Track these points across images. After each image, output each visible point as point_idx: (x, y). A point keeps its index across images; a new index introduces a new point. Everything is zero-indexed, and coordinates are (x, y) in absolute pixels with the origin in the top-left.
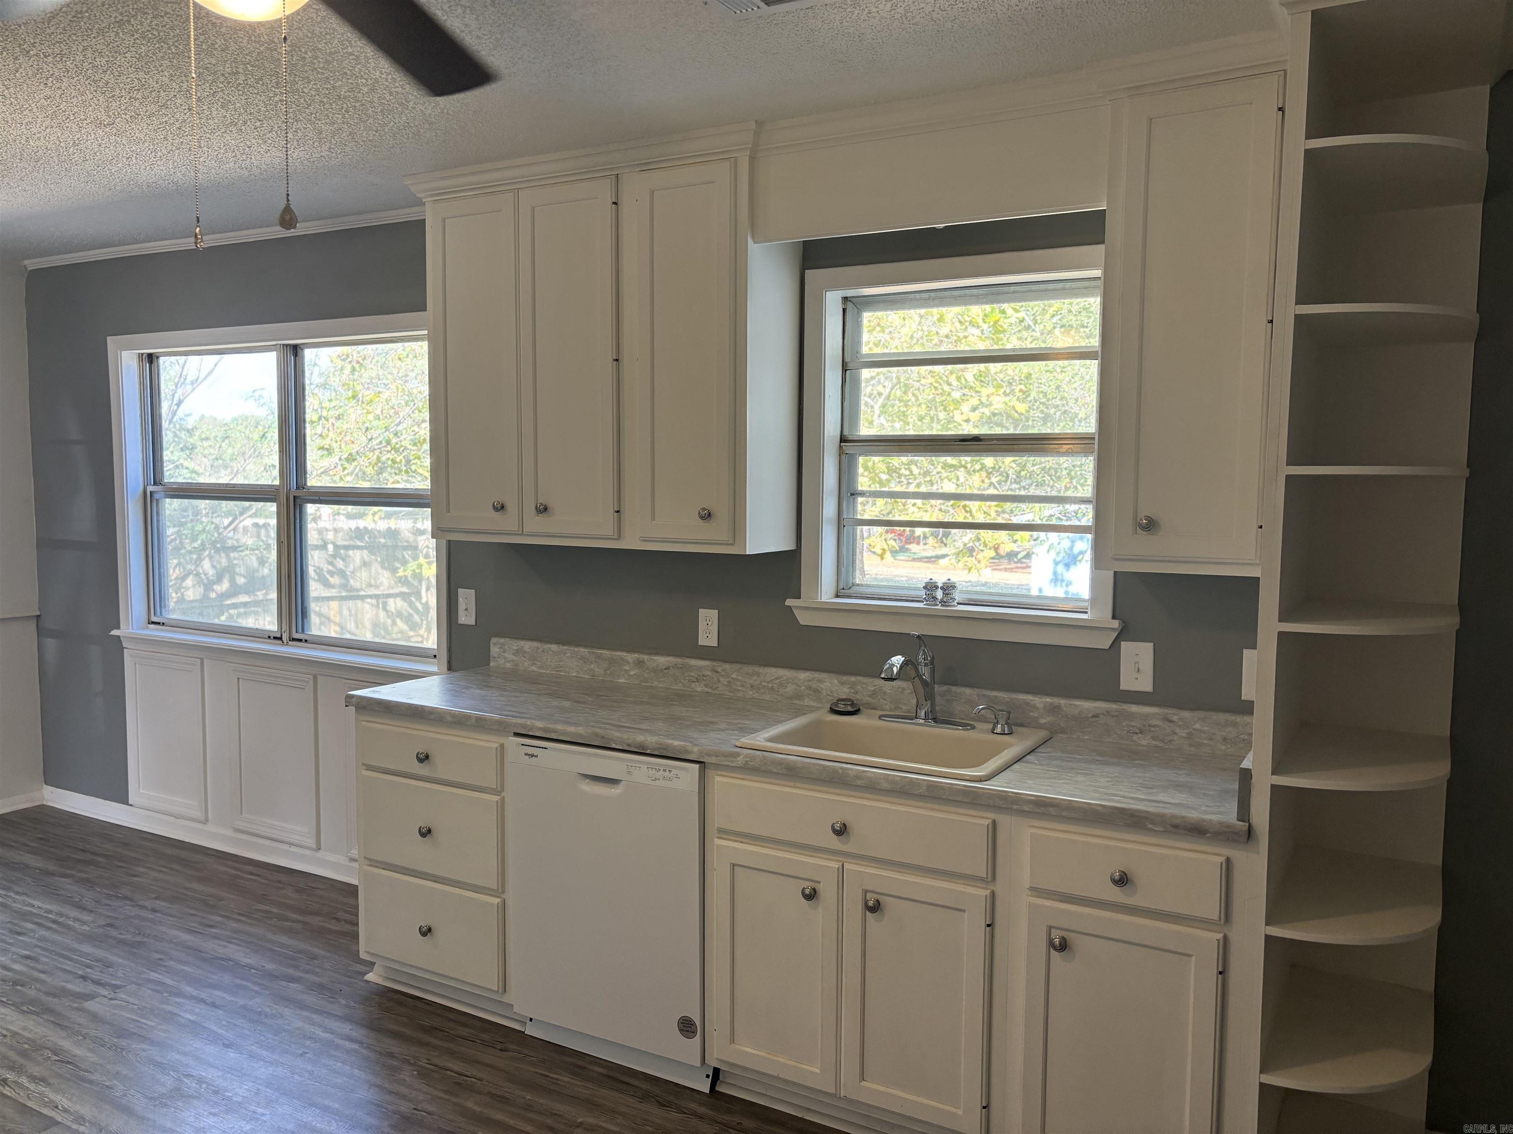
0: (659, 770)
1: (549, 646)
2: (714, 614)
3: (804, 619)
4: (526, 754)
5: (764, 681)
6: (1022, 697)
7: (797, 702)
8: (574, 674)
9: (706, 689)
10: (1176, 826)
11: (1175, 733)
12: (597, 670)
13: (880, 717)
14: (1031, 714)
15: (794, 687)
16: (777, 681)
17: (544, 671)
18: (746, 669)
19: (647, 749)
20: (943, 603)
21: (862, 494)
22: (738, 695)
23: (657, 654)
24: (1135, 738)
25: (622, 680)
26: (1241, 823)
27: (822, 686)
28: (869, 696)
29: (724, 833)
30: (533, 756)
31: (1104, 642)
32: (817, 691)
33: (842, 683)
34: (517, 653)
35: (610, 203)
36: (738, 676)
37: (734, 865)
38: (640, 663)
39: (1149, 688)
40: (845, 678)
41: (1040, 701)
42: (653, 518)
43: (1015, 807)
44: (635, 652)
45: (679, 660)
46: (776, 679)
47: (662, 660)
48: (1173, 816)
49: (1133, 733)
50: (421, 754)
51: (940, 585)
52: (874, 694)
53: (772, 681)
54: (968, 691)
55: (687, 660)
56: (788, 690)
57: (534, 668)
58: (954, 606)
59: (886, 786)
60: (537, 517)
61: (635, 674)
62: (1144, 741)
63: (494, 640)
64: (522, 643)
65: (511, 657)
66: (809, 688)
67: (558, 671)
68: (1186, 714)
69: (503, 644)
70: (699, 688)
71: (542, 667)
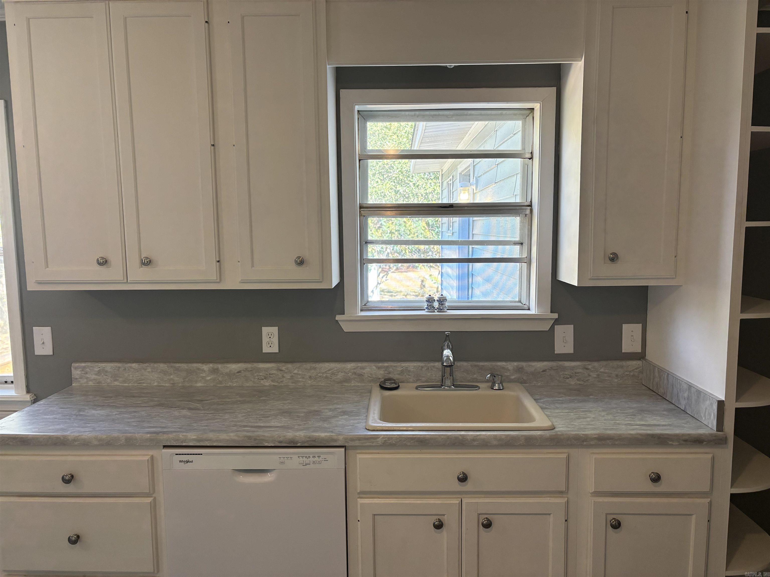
0: (309, 457)
1: (129, 365)
2: (275, 330)
3: (347, 328)
4: (180, 461)
5: (319, 373)
6: (499, 364)
7: (346, 384)
8: (156, 384)
9: (273, 383)
10: (686, 441)
11: (590, 376)
12: (176, 379)
13: (417, 388)
14: (505, 374)
15: (343, 374)
16: (330, 372)
17: (127, 385)
18: (305, 366)
19: (297, 442)
20: (440, 310)
21: (372, 242)
22: (299, 384)
23: (228, 362)
24: (567, 381)
25: (199, 384)
26: (719, 433)
27: (364, 371)
28: (399, 374)
29: (364, 494)
30: (188, 462)
31: (546, 327)
32: (361, 375)
33: (379, 368)
34: (99, 373)
35: (204, 22)
36: (298, 371)
37: (374, 515)
38: (215, 371)
39: (571, 351)
40: (380, 364)
41: (511, 365)
42: (253, 266)
43: (585, 443)
44: (211, 362)
45: (249, 366)
46: (329, 370)
47: (234, 367)
48: (683, 435)
49: (566, 378)
50: (66, 476)
51: (436, 298)
52: (402, 372)
53: (326, 372)
54: (465, 364)
55: (255, 365)
56: (338, 377)
57: (116, 383)
58: (446, 312)
59: (495, 443)
60: (141, 269)
61: (210, 379)
62: (572, 382)
63: (74, 365)
64: (103, 365)
65: (94, 377)
66: (355, 373)
67: (139, 383)
68: (596, 364)
69: (84, 367)
70: (267, 383)
71: (124, 382)
